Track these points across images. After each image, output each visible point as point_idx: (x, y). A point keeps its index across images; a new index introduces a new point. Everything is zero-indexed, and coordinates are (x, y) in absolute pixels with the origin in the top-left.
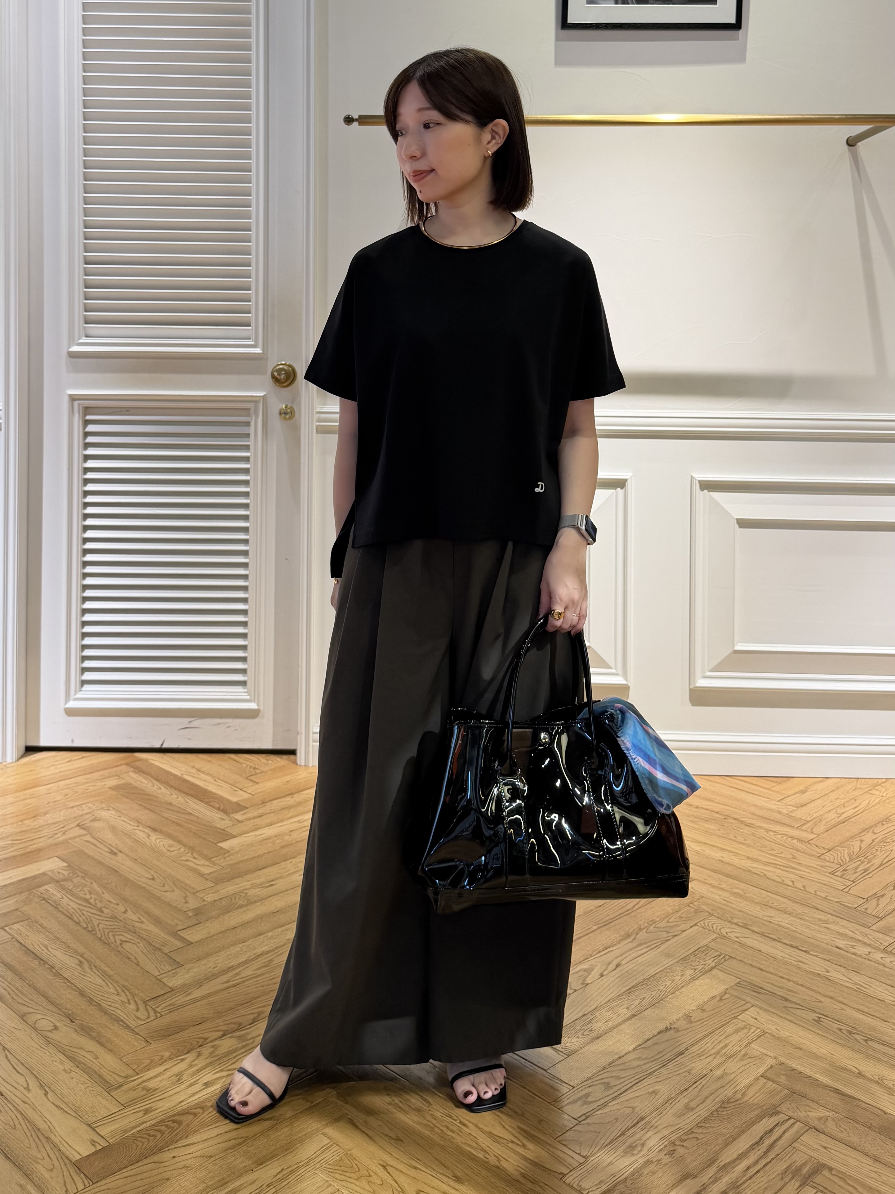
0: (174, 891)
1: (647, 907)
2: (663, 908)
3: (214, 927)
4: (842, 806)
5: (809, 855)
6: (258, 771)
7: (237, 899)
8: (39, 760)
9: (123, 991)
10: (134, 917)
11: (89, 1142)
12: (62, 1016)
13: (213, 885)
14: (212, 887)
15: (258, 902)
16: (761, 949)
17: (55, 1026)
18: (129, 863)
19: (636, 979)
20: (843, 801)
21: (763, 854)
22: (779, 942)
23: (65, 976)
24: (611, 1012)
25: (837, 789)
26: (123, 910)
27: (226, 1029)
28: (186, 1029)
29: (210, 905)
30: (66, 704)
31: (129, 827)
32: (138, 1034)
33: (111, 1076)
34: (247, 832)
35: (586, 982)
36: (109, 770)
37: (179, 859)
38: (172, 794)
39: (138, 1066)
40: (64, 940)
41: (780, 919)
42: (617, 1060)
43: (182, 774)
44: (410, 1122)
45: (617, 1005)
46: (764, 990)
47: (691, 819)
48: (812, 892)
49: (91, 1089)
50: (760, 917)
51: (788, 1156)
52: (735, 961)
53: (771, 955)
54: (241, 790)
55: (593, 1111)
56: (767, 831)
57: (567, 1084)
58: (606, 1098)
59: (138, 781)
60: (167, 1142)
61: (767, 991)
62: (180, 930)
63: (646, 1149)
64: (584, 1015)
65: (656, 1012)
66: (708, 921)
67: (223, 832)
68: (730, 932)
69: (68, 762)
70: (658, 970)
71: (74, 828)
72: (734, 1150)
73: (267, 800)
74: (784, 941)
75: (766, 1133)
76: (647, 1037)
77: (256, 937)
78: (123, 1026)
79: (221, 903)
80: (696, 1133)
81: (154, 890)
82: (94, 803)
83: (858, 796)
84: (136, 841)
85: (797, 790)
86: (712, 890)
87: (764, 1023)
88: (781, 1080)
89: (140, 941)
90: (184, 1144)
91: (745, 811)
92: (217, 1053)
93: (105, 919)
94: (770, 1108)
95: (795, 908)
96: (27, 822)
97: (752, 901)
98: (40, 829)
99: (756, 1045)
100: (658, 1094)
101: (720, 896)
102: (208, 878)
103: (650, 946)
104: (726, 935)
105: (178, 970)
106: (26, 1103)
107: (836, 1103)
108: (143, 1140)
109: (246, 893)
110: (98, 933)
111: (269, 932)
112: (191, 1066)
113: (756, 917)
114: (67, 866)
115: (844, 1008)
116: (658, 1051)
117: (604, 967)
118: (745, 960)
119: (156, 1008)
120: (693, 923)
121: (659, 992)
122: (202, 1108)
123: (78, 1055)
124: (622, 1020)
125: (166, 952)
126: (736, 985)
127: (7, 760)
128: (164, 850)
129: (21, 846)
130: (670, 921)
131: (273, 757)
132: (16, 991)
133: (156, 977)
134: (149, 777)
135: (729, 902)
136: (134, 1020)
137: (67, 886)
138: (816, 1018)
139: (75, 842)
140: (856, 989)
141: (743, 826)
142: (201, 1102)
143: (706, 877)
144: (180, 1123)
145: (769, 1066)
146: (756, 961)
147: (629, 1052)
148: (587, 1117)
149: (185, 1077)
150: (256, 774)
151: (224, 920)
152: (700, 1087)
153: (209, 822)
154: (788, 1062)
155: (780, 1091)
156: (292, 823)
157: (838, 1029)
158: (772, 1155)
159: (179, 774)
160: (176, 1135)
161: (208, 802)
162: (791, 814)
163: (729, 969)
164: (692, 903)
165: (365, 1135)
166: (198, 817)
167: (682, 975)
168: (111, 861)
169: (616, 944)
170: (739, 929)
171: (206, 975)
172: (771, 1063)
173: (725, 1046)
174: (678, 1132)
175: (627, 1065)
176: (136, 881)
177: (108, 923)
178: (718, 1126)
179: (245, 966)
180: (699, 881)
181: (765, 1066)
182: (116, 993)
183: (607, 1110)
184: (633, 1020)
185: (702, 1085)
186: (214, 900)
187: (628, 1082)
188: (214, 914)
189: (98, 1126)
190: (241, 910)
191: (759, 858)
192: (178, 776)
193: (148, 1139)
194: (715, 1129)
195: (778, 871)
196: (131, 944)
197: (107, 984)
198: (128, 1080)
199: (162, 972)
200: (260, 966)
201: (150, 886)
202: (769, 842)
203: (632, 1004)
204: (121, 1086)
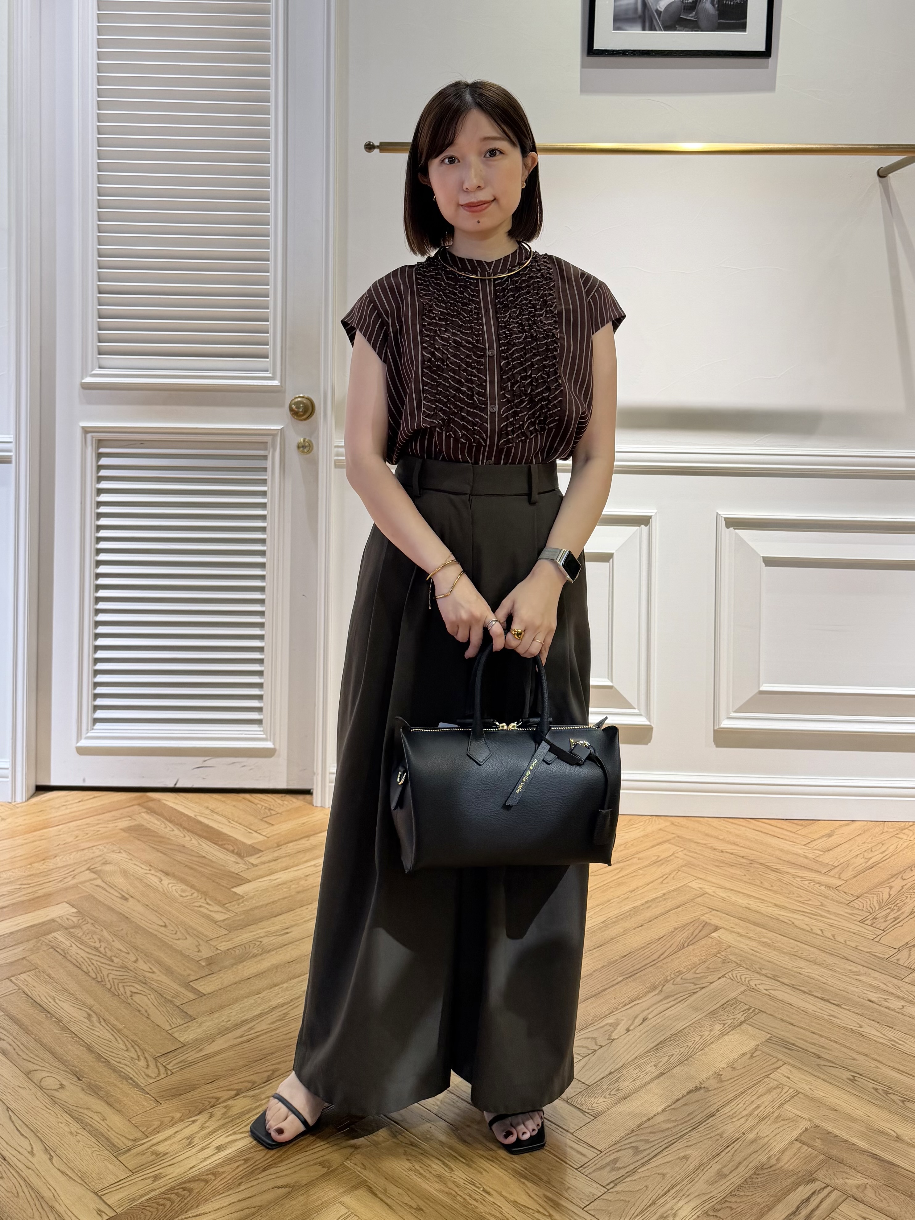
0: (186, 939)
1: (673, 957)
2: (689, 958)
3: (228, 977)
4: (869, 851)
5: (837, 902)
6: (273, 813)
7: (251, 948)
8: (49, 800)
9: (133, 1047)
10: (145, 967)
11: (95, 1212)
12: (70, 1073)
13: (226, 933)
15: (273, 951)
16: (792, 1002)
17: (61, 1084)
18: (140, 908)
19: (663, 1035)
20: (870, 846)
21: (791, 901)
22: (810, 995)
23: (73, 1030)
24: (638, 1070)
25: (864, 832)
26: (134, 959)
27: (239, 1087)
28: (197, 1088)
29: (223, 954)
30: (77, 742)
31: (140, 870)
32: (148, 1094)
33: (119, 1139)
34: (261, 877)
35: (612, 1038)
36: (121, 811)
37: (192, 904)
38: (185, 837)
39: (148, 1128)
40: (72, 992)
41: (810, 971)
42: (646, 1122)
43: (195, 816)
44: (431, 1190)
45: (645, 1062)
46: (796, 1046)
47: (717, 864)
48: (843, 941)
49: (98, 1153)
50: (790, 968)
52: (765, 1014)
53: (802, 1008)
54: (256, 832)
55: (621, 1178)
56: (795, 876)
57: (594, 1148)
58: (636, 1163)
59: (150, 822)
60: (177, 1211)
61: (800, 1047)
62: (193, 981)
64: (611, 1073)
65: (686, 1070)
66: (737, 972)
67: (238, 876)
68: (759, 984)
69: (79, 802)
70: (685, 1025)
71: (84, 871)
73: (283, 842)
74: (815, 994)
75: (802, 1202)
76: (676, 1098)
77: (271, 988)
78: (132, 1084)
79: (235, 951)
80: (730, 1202)
81: (166, 937)
82: (105, 845)
83: (885, 840)
84: (148, 885)
85: (823, 834)
86: (739, 938)
87: (797, 1082)
88: (816, 1144)
89: (151, 993)
90: (195, 1214)
91: (772, 856)
92: (230, 1114)
93: (114, 968)
94: (805, 1175)
95: (825, 959)
96: (36, 865)
97: (780, 951)
98: (49, 872)
99: (789, 1106)
100: (690, 1159)
101: (747, 945)
102: (222, 924)
103: (677, 998)
104: (755, 987)
105: (190, 1024)
106: (30, 1169)
107: (875, 1169)
108: (152, 1210)
109: (261, 942)
110: (107, 983)
111: (284, 983)
112: (202, 1128)
113: (786, 968)
114: (77, 912)
115: (878, 1066)
116: (688, 1113)
117: (630, 1022)
118: (776, 1015)
119: (167, 1065)
120: (721, 975)
121: (688, 1049)
122: (213, 1174)
123: (85, 1116)
124: (650, 1078)
125: (178, 1004)
126: (766, 1041)
127: (16, 800)
128: (177, 895)
129: (30, 890)
130: (697, 972)
131: (288, 797)
132: (22, 1047)
133: (167, 1031)
134: (162, 819)
135: (758, 952)
136: (144, 1078)
137: (76, 933)
138: (851, 1077)
139: (85, 887)
140: (891, 1046)
141: (769, 871)
142: (212, 1167)
143: (732, 925)
144: (190, 1191)
145: (804, 1129)
146: (787, 1015)
147: (658, 1114)
148: (616, 1185)
149: (196, 1141)
150: (271, 815)
151: (238, 970)
152: (732, 1151)
153: (222, 865)
154: (824, 1124)
155: (816, 1157)
156: (307, 867)
157: (874, 1088)
159: (192, 814)
160: (187, 1204)
161: (222, 845)
162: (817, 859)
163: (759, 1024)
164: (719, 953)
165: (384, 1204)
166: (212, 861)
167: (711, 1031)
168: (122, 907)
169: (641, 997)
170: (768, 981)
171: (219, 1029)
172: (806, 1126)
173: (758, 1107)
174: (711, 1201)
175: (655, 1127)
176: (146, 928)
177: (118, 973)
178: (753, 1195)
179: (259, 1020)
180: (726, 929)
181: (800, 1129)
182: (125, 1049)
183: (636, 1177)
184: (662, 1078)
185: (734, 1149)
186: (227, 948)
187: (657, 1146)
188: (227, 963)
189: (105, 1194)
190: (256, 959)
191: (787, 905)
192: (191, 817)
193: (157, 1208)
194: (749, 1198)
195: (807, 919)
196: (141, 995)
197: (116, 1038)
198: (137, 1144)
199: (173, 1026)
200: (275, 1020)
201: (161, 933)
202: (796, 889)
203: (660, 1062)
204: (129, 1150)
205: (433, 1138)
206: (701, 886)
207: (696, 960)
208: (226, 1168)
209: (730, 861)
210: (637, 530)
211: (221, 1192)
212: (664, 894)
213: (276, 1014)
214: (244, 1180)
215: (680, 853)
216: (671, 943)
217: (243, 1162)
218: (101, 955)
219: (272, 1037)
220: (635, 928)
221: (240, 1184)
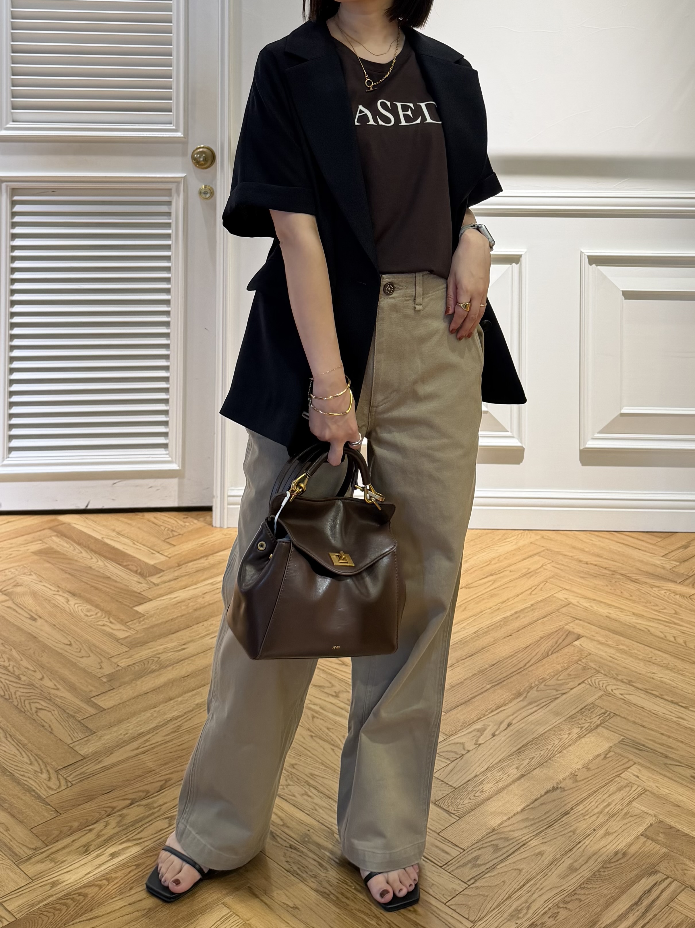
0: (89, 656)
1: (538, 664)
2: (553, 665)
3: (127, 692)
5: (690, 610)
6: (175, 534)
7: (150, 663)
9: (36, 760)
10: (50, 684)
13: (127, 650)
14: (126, 651)
15: (170, 666)
16: (644, 705)
18: (47, 628)
19: (526, 738)
21: (648, 610)
22: (662, 698)
24: (502, 772)
26: (41, 676)
27: (134, 797)
28: (95, 798)
29: (123, 670)
31: (49, 591)
32: (49, 805)
33: (21, 848)
34: (162, 595)
35: (479, 743)
36: (33, 535)
37: (96, 623)
38: (92, 558)
39: (48, 838)
41: (661, 675)
42: (506, 821)
43: (102, 538)
44: (308, 890)
45: (508, 765)
46: (647, 747)
47: (582, 575)
50: (644, 673)
51: (666, 915)
52: (619, 718)
53: (653, 712)
54: (158, 552)
55: (481, 875)
56: (652, 586)
57: (457, 846)
58: (495, 860)
59: (60, 545)
60: (72, 915)
61: (649, 748)
62: (94, 697)
63: (531, 911)
64: (476, 776)
65: (545, 771)
66: (596, 678)
67: (139, 595)
68: (615, 689)
70: (547, 730)
72: (615, 911)
73: (182, 563)
74: (666, 697)
75: (645, 893)
76: (534, 798)
77: (166, 702)
78: (34, 796)
79: (135, 668)
80: (579, 894)
81: (71, 655)
82: (16, 568)
84: (55, 606)
85: (680, 546)
86: (599, 646)
87: (645, 781)
88: (660, 839)
89: (55, 709)
90: (89, 918)
91: (632, 567)
92: (124, 822)
93: (22, 686)
94: (648, 867)
95: (676, 664)
97: (636, 657)
99: (637, 803)
100: (545, 855)
101: (606, 652)
102: (123, 642)
103: (540, 704)
104: (611, 692)
105: (90, 737)
108: (49, 914)
109: (159, 658)
110: (15, 700)
111: (178, 697)
112: (98, 836)
113: (640, 674)
116: (545, 812)
117: (496, 727)
118: (629, 718)
120: (581, 681)
121: (547, 751)
122: (108, 880)
124: (511, 780)
125: (80, 719)
126: (619, 742)
128: (82, 614)
130: (560, 678)
133: (68, 745)
134: (71, 542)
135: (616, 659)
136: (46, 790)
138: (694, 775)
141: (629, 582)
142: (106, 873)
143: (593, 633)
144: (85, 896)
145: (649, 824)
146: (639, 718)
147: (517, 813)
148: (476, 881)
149: (92, 848)
150: (174, 536)
151: (136, 685)
152: (583, 847)
153: (126, 585)
154: (668, 820)
155: (659, 851)
156: (205, 585)
158: (649, 916)
159: (99, 537)
160: (81, 908)
161: (126, 566)
162: (674, 569)
163: (613, 727)
164: (580, 660)
165: (263, 904)
166: (116, 581)
167: (569, 734)
168: (31, 627)
169: (507, 703)
170: (623, 686)
171: (117, 742)
172: (651, 822)
173: (609, 805)
174: (562, 894)
175: (514, 826)
176: (53, 647)
177: (25, 691)
178: (600, 887)
179: (155, 732)
180: (587, 637)
181: (646, 824)
182: (29, 763)
183: (495, 872)
184: (522, 780)
185: (585, 845)
186: (127, 665)
187: (516, 843)
188: (127, 679)
189: (6, 901)
190: (153, 675)
191: (645, 614)
192: (98, 539)
193: (54, 913)
194: (597, 890)
195: (661, 627)
196: (46, 711)
197: (21, 754)
198: (37, 852)
199: (75, 740)
200: (169, 732)
201: (67, 651)
202: (653, 598)
203: (522, 764)
204: (30, 858)
205: (311, 840)
206: (566, 596)
207: (559, 667)
208: (119, 874)
209: (593, 571)
211: (114, 896)
212: (532, 605)
213: (171, 727)
214: (135, 883)
215: (549, 565)
216: (537, 651)
217: (135, 867)
219: (166, 748)
220: (504, 638)
221: (131, 889)
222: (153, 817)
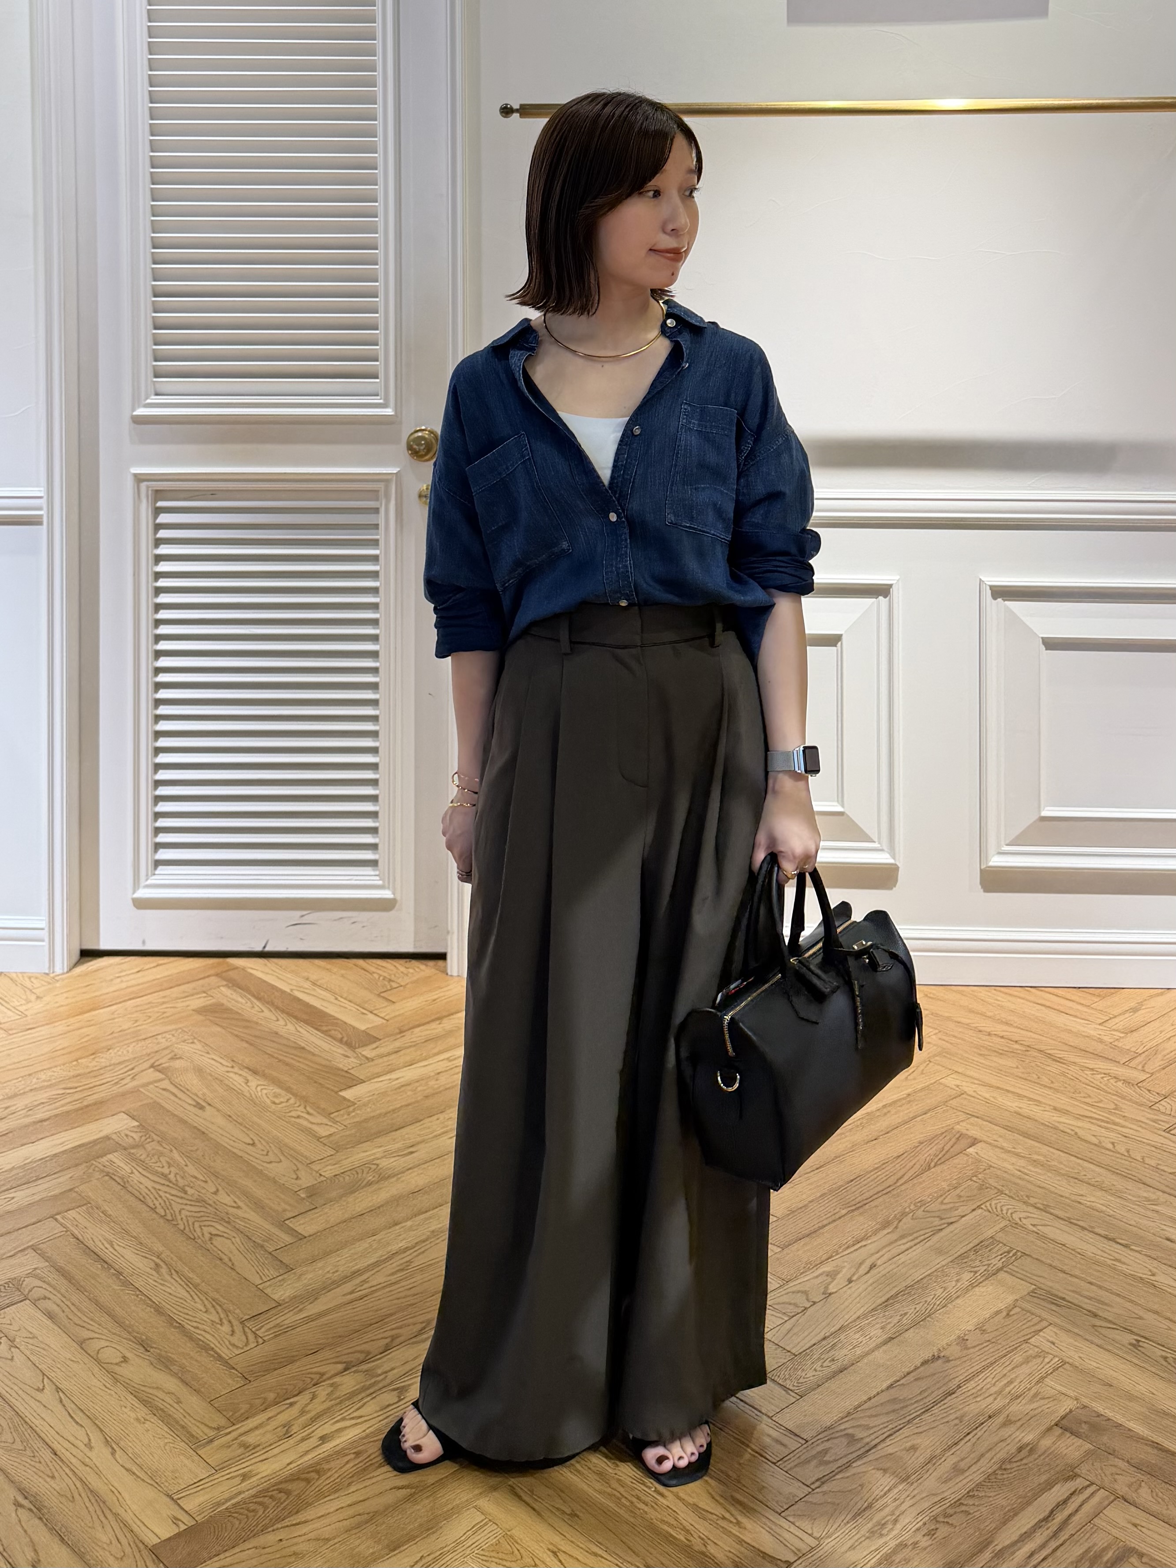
0: (281, 1161)
1: (915, 1181)
2: (935, 1183)
3: (334, 1213)
5: (1137, 1103)
6: (394, 985)
7: (365, 1173)
8: (98, 970)
9: (214, 1307)
10: (228, 1200)
11: (170, 1520)
12: (133, 1341)
13: (332, 1153)
14: (332, 1155)
15: (394, 1177)
16: (1066, 1242)
17: (122, 1354)
18: (221, 1121)
19: (896, 1286)
21: (1076, 1103)
22: (1091, 1231)
23: (137, 1285)
24: (859, 1334)
26: (214, 1190)
27: (348, 1360)
28: (296, 1361)
29: (328, 1181)
30: (134, 892)
31: (220, 1068)
32: (233, 1368)
33: (198, 1427)
34: (378, 1076)
35: (829, 1291)
36: (194, 985)
37: (287, 1114)
38: (278, 1020)
39: (234, 1413)
40: (134, 1234)
41: (1092, 1199)
43: (292, 990)
44: (590, 1491)
45: (870, 1323)
46: (1068, 1301)
47: (981, 1052)
48: (1139, 1158)
49: (172, 1445)
50: (1066, 1195)
51: (1085, 1537)
52: (1028, 1259)
53: (1078, 1250)
54: (371, 1012)
55: (831, 1476)
56: (1082, 1068)
57: (798, 1436)
58: (850, 1456)
59: (233, 999)
60: (272, 1519)
61: (1070, 1302)
62: (289, 1219)
64: (824, 1339)
65: (922, 1333)
66: (997, 1201)
67: (348, 1075)
68: (1025, 1218)
69: (138, 972)
70: (925, 1274)
71: (147, 1069)
72: (1016, 1528)
73: (405, 1028)
74: (1098, 1230)
75: (1058, 1505)
76: (906, 1370)
77: (390, 1228)
78: (211, 1355)
79: (343, 1179)
80: (965, 1505)
81: (254, 1160)
82: (173, 1032)
84: (230, 1088)
85: (1124, 1008)
86: (1003, 1155)
87: (1063, 1349)
88: (1082, 1430)
89: (235, 1235)
90: (292, 1522)
92: (337, 1394)
93: (189, 1203)
94: (1065, 1469)
95: (1114, 1183)
96: (84, 1061)
97: (1056, 1171)
98: (103, 1071)
99: (1051, 1380)
100: (919, 1451)
101: (1012, 1164)
102: (326, 1141)
103: (916, 1238)
104: (1019, 1222)
105: (285, 1276)
106: (87, 1466)
108: (240, 1517)
109: (378, 1165)
110: (180, 1222)
111: (406, 1221)
112: (302, 1413)
113: (1062, 1196)
114: (138, 1127)
115: (1170, 1326)
116: (921, 1390)
117: (853, 1270)
118: (1043, 1259)
119: (258, 1330)
120: (977, 1205)
121: (926, 1305)
122: (317, 1472)
123: (155, 1398)
124: (874, 1344)
125: (270, 1250)
126: (1028, 1294)
127: (55, 970)
128: (268, 1101)
129: (76, 1096)
130: (946, 1201)
131: (414, 963)
132: (72, 1308)
133: (256, 1286)
134: (248, 995)
135: (1024, 1173)
136: (227, 1348)
137: (137, 1155)
138: (1134, 1342)
139: (148, 1090)
141: (1049, 1062)
142: (316, 1463)
143: (994, 1137)
144: (288, 1493)
145: (1068, 1410)
146: (1059, 1259)
147: (882, 1391)
148: (823, 1483)
149: (294, 1429)
150: (392, 989)
151: (347, 1203)
152: (974, 1440)
153: (327, 1060)
154: (1093, 1404)
155: (1080, 1446)
156: (439, 1061)
157: (1162, 1356)
158: (1064, 1535)
159: (287, 989)
160: (283, 1509)
161: (327, 1031)
163: (1021, 1271)
164: (975, 1176)
165: (530, 1509)
166: (313, 1054)
167: (957, 1281)
168: (198, 1118)
169: (869, 1237)
170: (1036, 1214)
171: (323, 1283)
172: (1071, 1407)
173: (1011, 1382)
174: (943, 1503)
175: (878, 1409)
176: (231, 1148)
177: (193, 1209)
178: (996, 1495)
179: (375, 1270)
180: (986, 1142)
181: (1063, 1410)
182: (204, 1310)
183: (849, 1473)
184: (890, 1345)
185: (977, 1437)
186: (333, 1174)
187: (879, 1433)
188: (334, 1194)
189: (181, 1497)
190: (370, 1189)
191: (1071, 1109)
192: (286, 992)
193: (247, 1515)
194: (991, 1499)
195: (1093, 1127)
196: (224, 1239)
197: (192, 1296)
198: (221, 1433)
199: (265, 1279)
200: (393, 1271)
201: (249, 1154)
202: (1084, 1085)
203: (889, 1323)
204: (211, 1441)
206: (958, 1083)
207: (944, 1185)
208: (332, 1465)
209: (998, 1046)
210: (873, 603)
211: (328, 1494)
212: (908, 1095)
213: (396, 1263)
214: (355, 1478)
216: (914, 1162)
217: (352, 1456)
218: (171, 1185)
219: (391, 1294)
220: (865, 1143)
221: (351, 1483)
222: (376, 1388)
